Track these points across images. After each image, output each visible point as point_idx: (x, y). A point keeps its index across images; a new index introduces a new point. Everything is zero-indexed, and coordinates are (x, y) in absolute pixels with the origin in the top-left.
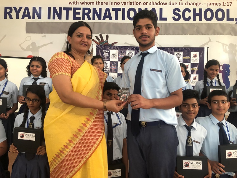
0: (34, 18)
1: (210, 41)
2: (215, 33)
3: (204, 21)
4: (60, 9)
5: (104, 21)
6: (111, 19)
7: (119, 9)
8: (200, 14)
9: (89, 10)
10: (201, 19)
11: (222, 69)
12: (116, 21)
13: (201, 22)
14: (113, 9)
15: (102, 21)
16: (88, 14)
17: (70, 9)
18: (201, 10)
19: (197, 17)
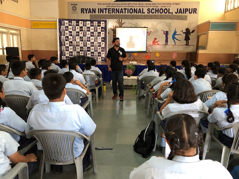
0: (93, 13)
1: (161, 22)
2: (163, 19)
3: (159, 14)
4: (103, 9)
5: (120, 14)
6: (123, 13)
7: (126, 9)
8: (158, 11)
9: (114, 9)
10: (158, 13)
11: (165, 33)
12: (125, 14)
13: (158, 14)
14: (124, 9)
15: (119, 14)
16: (114, 11)
17: (107, 9)
18: (158, 9)
19: (157, 12)
